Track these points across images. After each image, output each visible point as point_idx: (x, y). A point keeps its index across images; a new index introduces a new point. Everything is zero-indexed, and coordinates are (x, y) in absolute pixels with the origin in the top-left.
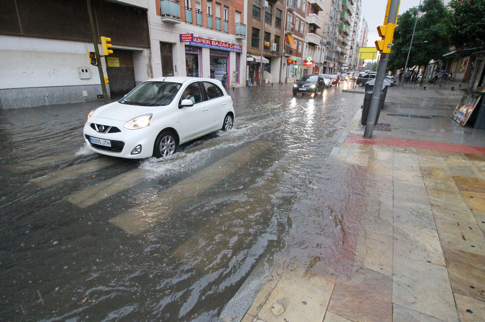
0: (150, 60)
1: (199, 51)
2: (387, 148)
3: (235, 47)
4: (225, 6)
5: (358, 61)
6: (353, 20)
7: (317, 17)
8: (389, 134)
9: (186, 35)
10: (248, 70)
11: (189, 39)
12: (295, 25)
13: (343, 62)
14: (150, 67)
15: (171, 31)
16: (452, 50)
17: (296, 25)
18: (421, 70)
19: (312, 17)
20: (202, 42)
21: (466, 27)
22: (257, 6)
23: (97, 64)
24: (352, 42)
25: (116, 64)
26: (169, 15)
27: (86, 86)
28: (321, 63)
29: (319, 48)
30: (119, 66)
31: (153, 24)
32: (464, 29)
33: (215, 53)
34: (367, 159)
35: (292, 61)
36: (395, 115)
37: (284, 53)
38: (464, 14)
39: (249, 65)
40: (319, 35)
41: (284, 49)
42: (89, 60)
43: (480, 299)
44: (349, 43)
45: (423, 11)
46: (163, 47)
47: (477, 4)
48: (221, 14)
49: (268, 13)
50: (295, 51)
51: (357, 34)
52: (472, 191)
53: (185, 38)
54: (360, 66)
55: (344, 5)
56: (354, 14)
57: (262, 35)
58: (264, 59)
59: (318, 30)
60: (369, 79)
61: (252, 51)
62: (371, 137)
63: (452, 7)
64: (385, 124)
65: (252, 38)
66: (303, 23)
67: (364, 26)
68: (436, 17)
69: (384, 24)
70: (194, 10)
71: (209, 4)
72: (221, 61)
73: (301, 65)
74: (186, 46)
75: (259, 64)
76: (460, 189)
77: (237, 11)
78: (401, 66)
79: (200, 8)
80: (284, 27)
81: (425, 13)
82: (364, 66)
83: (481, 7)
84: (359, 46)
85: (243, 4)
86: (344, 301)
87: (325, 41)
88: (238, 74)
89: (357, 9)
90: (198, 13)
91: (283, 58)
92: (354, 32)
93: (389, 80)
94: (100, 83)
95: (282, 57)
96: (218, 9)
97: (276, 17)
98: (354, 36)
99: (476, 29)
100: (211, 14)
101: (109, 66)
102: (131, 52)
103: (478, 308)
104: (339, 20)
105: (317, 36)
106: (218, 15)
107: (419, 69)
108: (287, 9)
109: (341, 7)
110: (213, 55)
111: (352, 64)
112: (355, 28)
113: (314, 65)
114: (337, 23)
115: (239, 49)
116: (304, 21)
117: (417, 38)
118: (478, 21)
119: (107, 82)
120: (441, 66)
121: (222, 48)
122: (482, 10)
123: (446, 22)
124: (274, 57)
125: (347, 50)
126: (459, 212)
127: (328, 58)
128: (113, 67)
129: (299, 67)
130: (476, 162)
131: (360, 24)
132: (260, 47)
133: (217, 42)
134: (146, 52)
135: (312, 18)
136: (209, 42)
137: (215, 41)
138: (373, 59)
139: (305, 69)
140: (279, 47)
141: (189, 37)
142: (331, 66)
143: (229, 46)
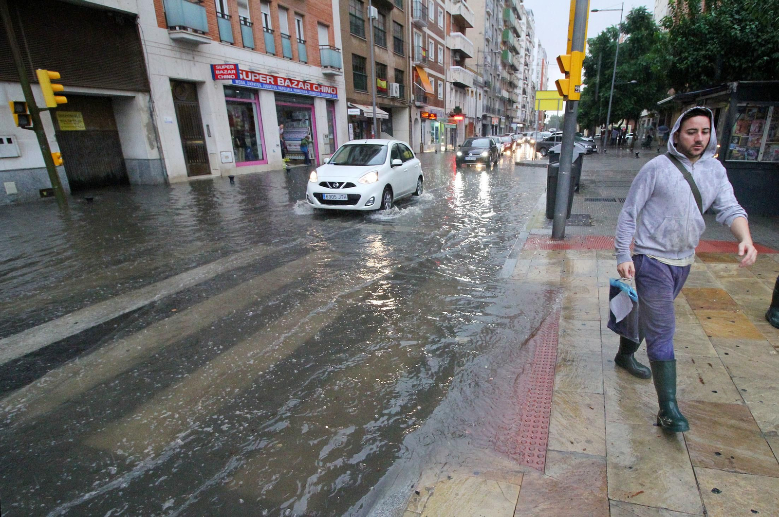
0: (152, 115)
1: (253, 97)
2: (588, 253)
3: (324, 89)
4: (296, 13)
5: (537, 114)
6: (523, 44)
7: (464, 39)
8: (590, 230)
9: (223, 67)
10: (351, 131)
11: (230, 74)
12: (428, 51)
13: (513, 115)
14: (153, 129)
15: (192, 59)
16: (671, 94)
17: (430, 51)
18: (630, 127)
19: (457, 39)
20: (257, 81)
21: (686, 58)
22: (357, 15)
23: (32, 125)
24: (525, 81)
25: (78, 124)
26: (185, 28)
27: (11, 173)
28: (478, 118)
29: (472, 92)
30: (84, 129)
31: (153, 44)
32: (683, 61)
33: (284, 101)
34: (559, 273)
35: (429, 115)
36: (597, 200)
37: (414, 101)
38: (682, 38)
39: (353, 122)
40: (471, 70)
41: (413, 94)
42: (13, 118)
43: (729, 470)
44: (520, 84)
45: (627, 33)
46: (178, 89)
47: (699, 23)
48: (291, 28)
49: (379, 29)
50: (432, 98)
51: (530, 68)
52: (709, 308)
53: (222, 72)
54: (540, 122)
55: (506, 19)
56: (523, 36)
57: (371, 70)
58: (378, 110)
59: (467, 60)
60: (555, 142)
61: (356, 96)
62: (562, 237)
63: (666, 27)
64: (582, 215)
65: (354, 73)
66: (442, 48)
67: (541, 56)
68: (646, 42)
69: (567, 53)
70: (235, 19)
71: (265, 9)
72: (299, 115)
73: (445, 121)
74: (226, 87)
75: (370, 121)
76: (694, 307)
77: (320, 23)
78: (602, 121)
79: (248, 17)
80: (409, 55)
81: (629, 36)
82: (547, 121)
83: (705, 27)
84: (536, 89)
85: (332, 12)
86: (537, 510)
87: (481, 80)
88: (334, 139)
89: (527, 28)
90: (245, 24)
91: (413, 109)
92: (526, 65)
93: (583, 144)
94: (42, 163)
95: (410, 107)
96: (283, 18)
97: (394, 37)
98: (526, 72)
99: (700, 61)
100: (270, 27)
101: (63, 129)
102: (109, 99)
103: (727, 484)
104: (500, 45)
105: (467, 71)
106: (284, 28)
107: (627, 124)
108: (412, 23)
109: (502, 23)
110: (283, 103)
111: (528, 118)
112: (527, 58)
113: (467, 121)
114: (497, 49)
115: (330, 93)
116: (443, 45)
117: (620, 77)
118: (701, 50)
119: (59, 161)
120: (658, 119)
121: (298, 92)
122: (707, 32)
123: (657, 51)
124: (397, 107)
125: (517, 95)
126: (693, 343)
127: (488, 109)
128: (72, 132)
129: (443, 125)
130: (713, 265)
131: (535, 52)
132: (369, 89)
133: (287, 81)
134: (141, 99)
135: (455, 40)
136: (272, 81)
137: (284, 78)
138: (558, 110)
139: (453, 129)
140: (403, 89)
141: (231, 70)
142: (495, 122)
143: (312, 87)
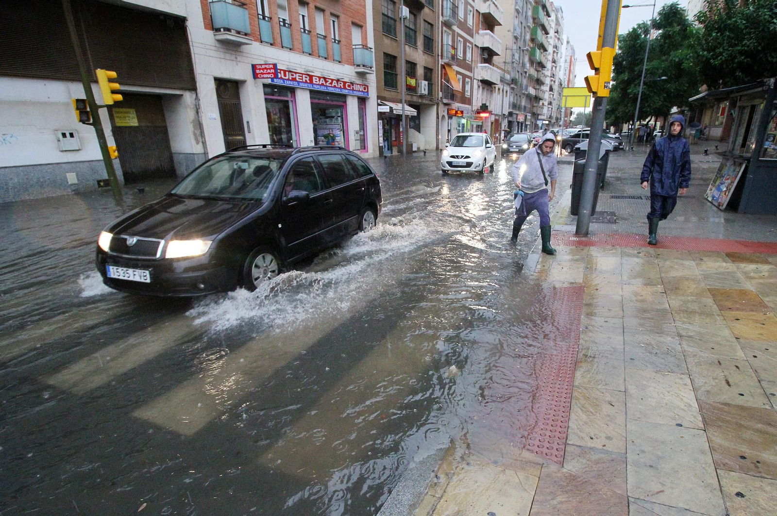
0: (197, 113)
1: (289, 95)
2: (612, 250)
3: (356, 87)
4: (332, 14)
5: (563, 110)
6: (552, 41)
7: (492, 36)
8: (614, 227)
9: (263, 67)
10: (381, 127)
11: (269, 73)
12: (457, 49)
13: (539, 112)
14: (199, 125)
15: (235, 59)
16: (703, 91)
17: (459, 49)
19: (485, 36)
20: (294, 80)
21: (721, 54)
22: (390, 15)
23: (91, 121)
24: (552, 78)
25: (132, 120)
26: (229, 30)
27: (73, 164)
28: (504, 115)
29: (499, 89)
30: (137, 124)
31: (199, 45)
32: (718, 57)
33: (319, 99)
34: (581, 270)
35: (456, 112)
36: (623, 197)
37: (441, 98)
38: (717, 33)
39: (382, 119)
40: (498, 67)
41: (441, 91)
42: (75, 114)
43: (755, 475)
44: (547, 81)
45: (658, 28)
46: (222, 88)
47: (735, 17)
48: (327, 29)
49: (410, 28)
50: (459, 95)
51: (558, 65)
52: (738, 309)
53: (262, 71)
54: (566, 119)
55: (536, 16)
56: (552, 33)
57: (401, 68)
58: (407, 108)
59: (495, 58)
60: (581, 139)
61: (387, 94)
62: (586, 234)
63: (700, 22)
64: (607, 212)
65: (385, 72)
66: (470, 46)
67: (570, 53)
68: (678, 38)
69: (598, 50)
70: (275, 20)
71: (303, 11)
72: (332, 112)
73: (471, 118)
74: (265, 86)
75: (399, 118)
76: (721, 308)
77: (354, 24)
78: (629, 118)
79: (287, 18)
80: (438, 53)
81: (660, 31)
82: (572, 118)
83: (741, 22)
84: (563, 86)
85: (365, 12)
86: (555, 502)
87: (508, 77)
88: (364, 135)
89: (556, 24)
90: (284, 25)
91: (441, 106)
92: (554, 62)
93: (610, 141)
94: (100, 156)
95: (438, 104)
96: (319, 19)
97: (425, 36)
98: (554, 69)
99: (735, 57)
100: (307, 28)
101: (118, 124)
102: (160, 97)
103: (752, 488)
104: (528, 42)
105: (495, 68)
106: (320, 29)
108: (442, 22)
109: (531, 20)
110: (316, 101)
111: (554, 115)
112: (555, 55)
113: (493, 118)
114: (525, 46)
115: (362, 91)
116: (471, 43)
117: (650, 73)
118: (736, 45)
119: (114, 154)
120: (689, 115)
121: (331, 90)
122: (743, 27)
123: (691, 46)
124: (425, 104)
125: (544, 92)
126: (720, 344)
127: (514, 106)
128: (126, 127)
129: (469, 122)
130: (742, 265)
131: (563, 49)
132: (399, 87)
133: (322, 79)
134: (188, 97)
135: (484, 38)
136: (308, 79)
137: (318, 77)
138: (585, 107)
139: (479, 126)
140: (432, 88)
141: (270, 69)
142: (521, 119)
143: (344, 85)
